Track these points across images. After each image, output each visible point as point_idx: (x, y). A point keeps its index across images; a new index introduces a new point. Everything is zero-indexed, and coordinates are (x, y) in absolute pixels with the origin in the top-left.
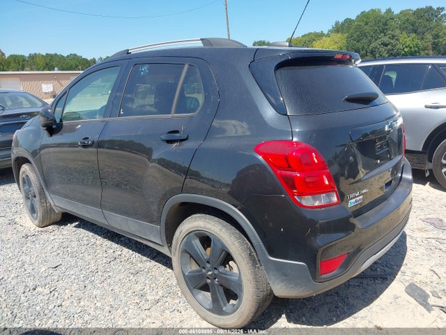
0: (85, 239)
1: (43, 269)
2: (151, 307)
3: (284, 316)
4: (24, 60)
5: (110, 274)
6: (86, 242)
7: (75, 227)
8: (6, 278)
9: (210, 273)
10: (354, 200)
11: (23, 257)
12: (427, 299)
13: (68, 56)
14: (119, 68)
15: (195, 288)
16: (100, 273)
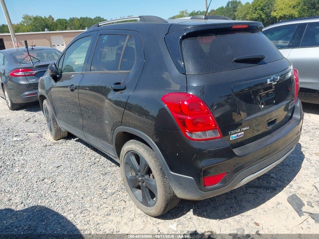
0: (80, 149)
1: (51, 168)
2: (108, 197)
3: (192, 210)
4: (66, 23)
5: (89, 174)
6: (79, 152)
7: (76, 141)
8: (28, 172)
9: (140, 178)
10: (236, 135)
11: (41, 159)
12: (302, 207)
13: (95, 19)
14: (92, 37)
15: (133, 187)
16: (83, 173)
